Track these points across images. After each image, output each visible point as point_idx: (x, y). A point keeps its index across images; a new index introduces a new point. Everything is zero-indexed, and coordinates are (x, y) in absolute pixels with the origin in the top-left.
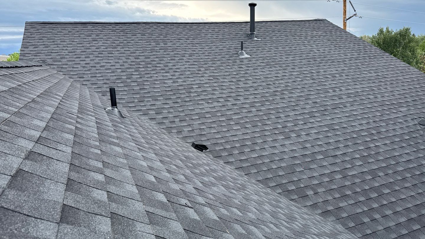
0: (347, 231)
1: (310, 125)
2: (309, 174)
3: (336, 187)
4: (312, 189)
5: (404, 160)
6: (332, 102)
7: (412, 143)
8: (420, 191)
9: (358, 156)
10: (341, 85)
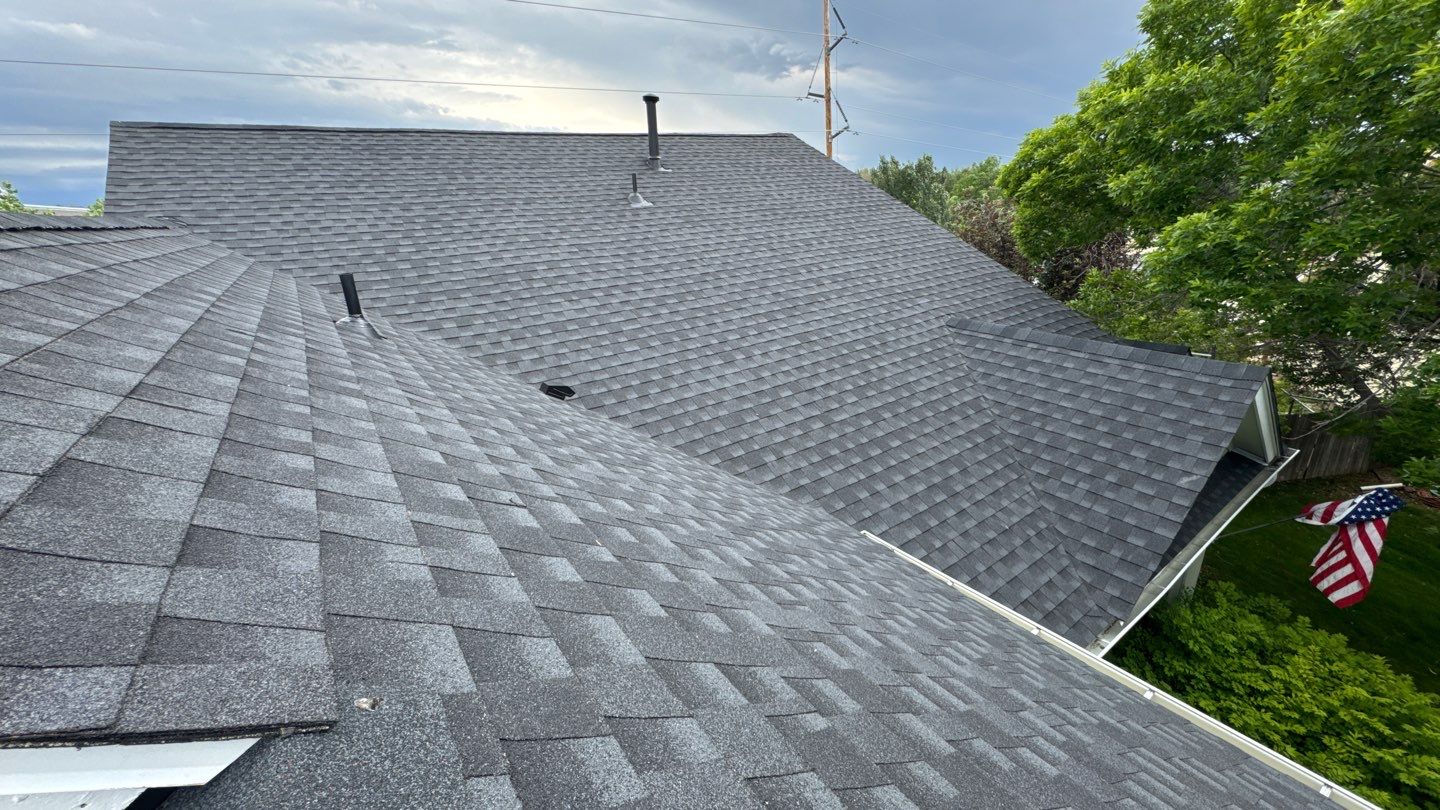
0: (832, 517)
1: (769, 337)
2: (768, 425)
3: (813, 444)
4: (774, 452)
5: (923, 388)
6: (806, 292)
7: (936, 359)
8: (947, 438)
9: (850, 387)
10: (821, 260)
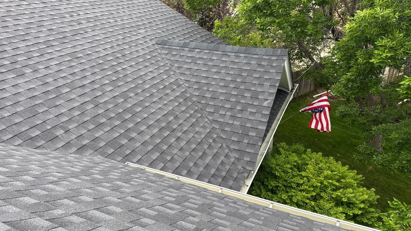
3: (88, 118)
4: (62, 128)
5: (149, 78)
7: (154, 62)
9: (107, 82)
